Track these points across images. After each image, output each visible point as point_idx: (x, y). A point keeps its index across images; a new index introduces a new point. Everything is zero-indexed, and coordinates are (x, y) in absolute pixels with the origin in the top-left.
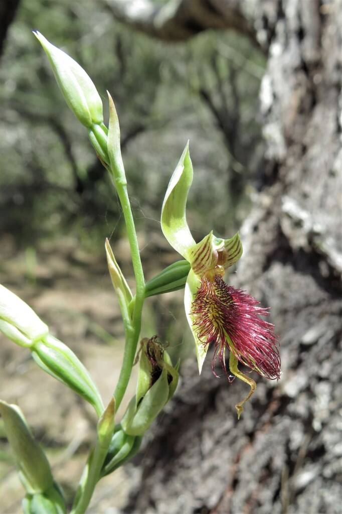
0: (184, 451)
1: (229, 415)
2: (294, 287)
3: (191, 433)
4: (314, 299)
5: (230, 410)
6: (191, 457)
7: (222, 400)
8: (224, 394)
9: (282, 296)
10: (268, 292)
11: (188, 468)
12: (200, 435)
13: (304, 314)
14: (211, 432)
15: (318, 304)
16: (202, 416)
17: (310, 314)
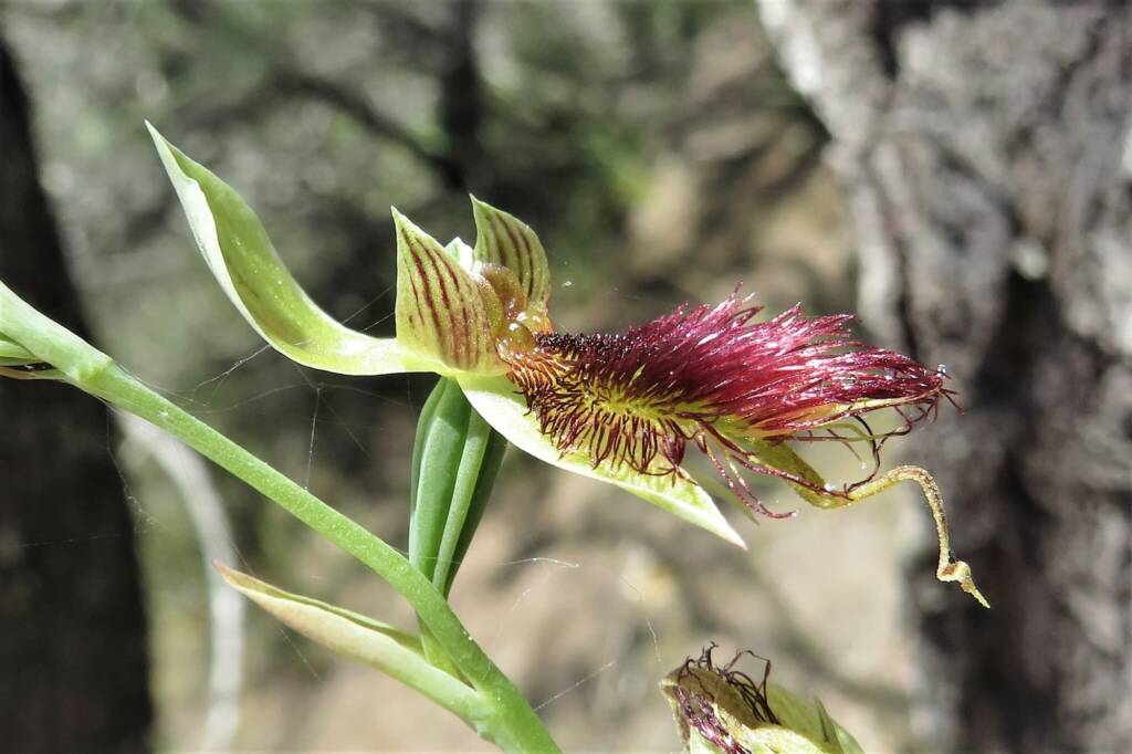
0: (1058, 678)
1: (1096, 507)
2: (996, 55)
3: (1037, 622)
4: (1072, 46)
5: (1086, 494)
6: (1087, 680)
7: (1046, 482)
8: (1037, 463)
9: (985, 104)
10: (938, 123)
11: (1102, 712)
12: (1061, 611)
13: (1075, 102)
14: (1085, 581)
15: (1094, 48)
16: (1034, 557)
17: (1094, 89)
